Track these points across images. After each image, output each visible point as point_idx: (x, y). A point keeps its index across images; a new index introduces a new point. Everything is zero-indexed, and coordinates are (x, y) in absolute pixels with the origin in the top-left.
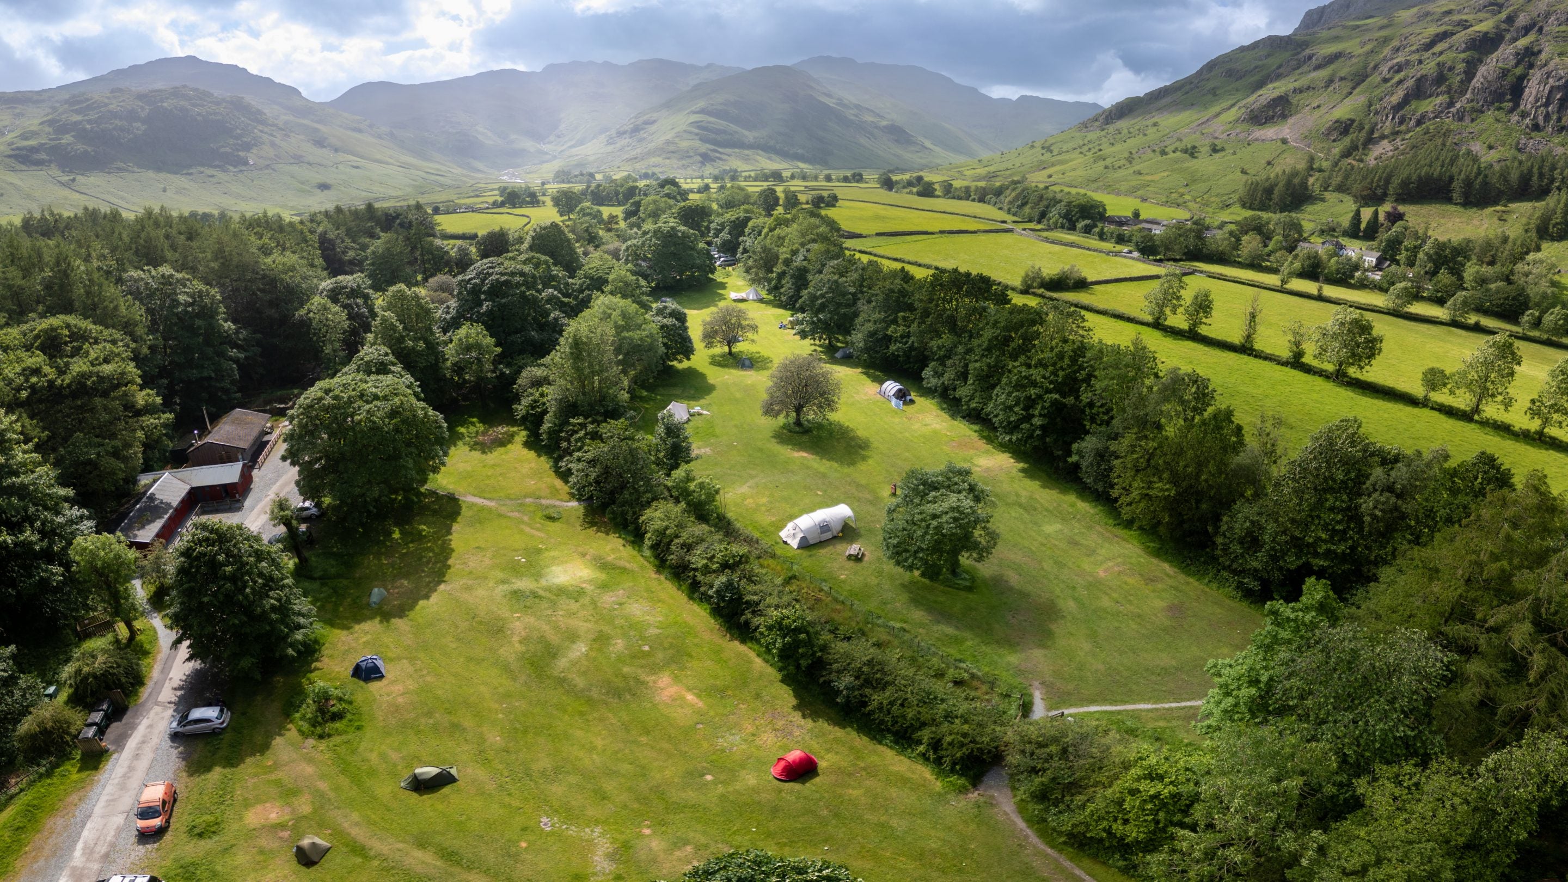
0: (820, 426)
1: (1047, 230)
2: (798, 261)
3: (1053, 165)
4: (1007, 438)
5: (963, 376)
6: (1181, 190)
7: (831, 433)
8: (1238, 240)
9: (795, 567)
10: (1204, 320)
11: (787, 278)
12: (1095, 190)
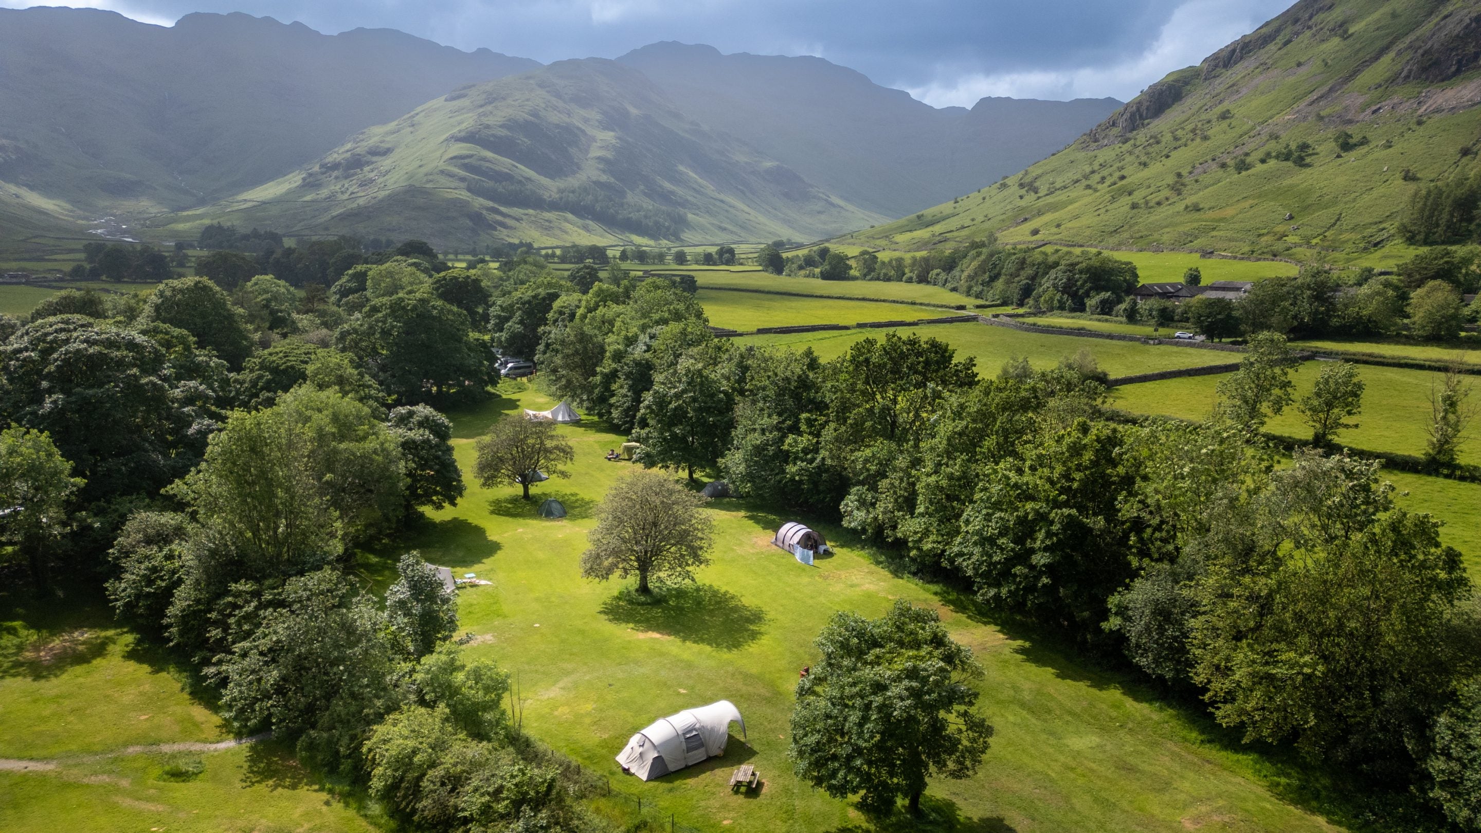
0: (680, 593)
1: (1035, 315)
2: (638, 352)
3: (1040, 213)
4: (992, 592)
5: (908, 504)
6: (1280, 229)
7: (699, 602)
8: (1403, 297)
9: (644, 810)
10: (1345, 420)
11: (621, 380)
12: (1117, 247)
